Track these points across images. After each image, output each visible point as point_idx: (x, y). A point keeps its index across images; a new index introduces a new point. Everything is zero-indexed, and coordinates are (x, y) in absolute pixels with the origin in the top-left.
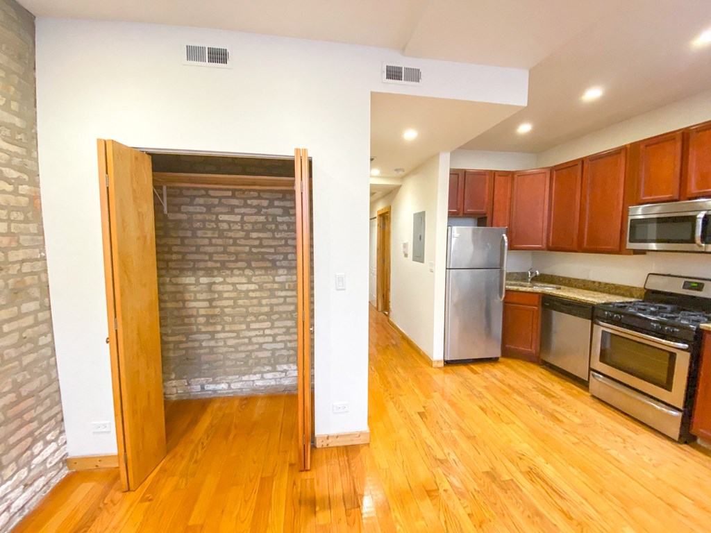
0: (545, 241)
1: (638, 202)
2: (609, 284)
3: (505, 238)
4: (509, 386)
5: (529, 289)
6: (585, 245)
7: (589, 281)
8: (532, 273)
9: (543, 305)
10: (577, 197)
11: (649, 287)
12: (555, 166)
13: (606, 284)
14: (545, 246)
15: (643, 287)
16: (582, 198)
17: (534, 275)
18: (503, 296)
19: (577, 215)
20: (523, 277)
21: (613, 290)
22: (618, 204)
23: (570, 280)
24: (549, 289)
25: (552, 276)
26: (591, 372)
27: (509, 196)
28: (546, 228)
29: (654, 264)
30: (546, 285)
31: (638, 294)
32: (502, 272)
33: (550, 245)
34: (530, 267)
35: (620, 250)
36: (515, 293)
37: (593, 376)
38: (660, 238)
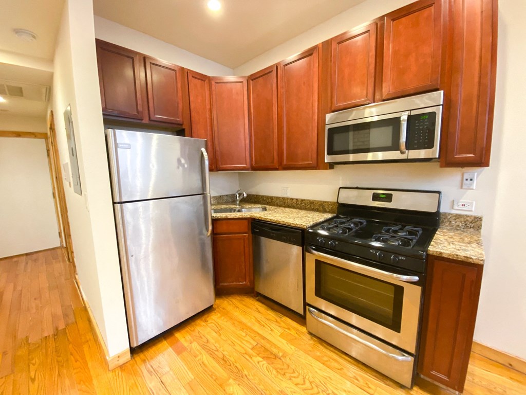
0: (248, 160)
1: (333, 109)
2: (304, 200)
3: (205, 154)
4: (224, 361)
5: (237, 215)
6: (285, 162)
7: (288, 198)
8: (240, 194)
9: (253, 232)
10: (274, 109)
11: (341, 201)
12: (252, 75)
13: (302, 200)
14: (248, 166)
15: (336, 201)
16: (279, 109)
17: (241, 197)
18: (210, 228)
19: (276, 131)
20: (231, 199)
21: (308, 206)
22: (313, 114)
23: (272, 198)
24: (256, 212)
25: (257, 196)
26: (307, 307)
27: (208, 107)
28: (248, 146)
29: (341, 178)
30: (252, 205)
31: (330, 208)
32: (205, 198)
33: (254, 163)
34: (238, 189)
35: (318, 165)
36: (224, 221)
37: (310, 311)
38: (356, 148)
